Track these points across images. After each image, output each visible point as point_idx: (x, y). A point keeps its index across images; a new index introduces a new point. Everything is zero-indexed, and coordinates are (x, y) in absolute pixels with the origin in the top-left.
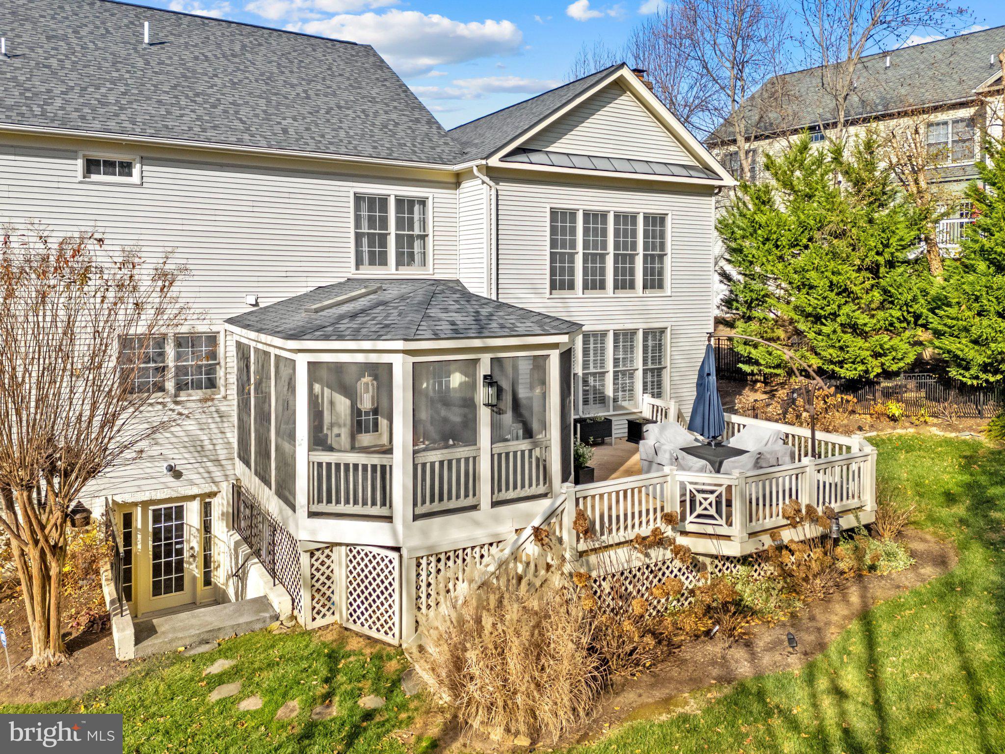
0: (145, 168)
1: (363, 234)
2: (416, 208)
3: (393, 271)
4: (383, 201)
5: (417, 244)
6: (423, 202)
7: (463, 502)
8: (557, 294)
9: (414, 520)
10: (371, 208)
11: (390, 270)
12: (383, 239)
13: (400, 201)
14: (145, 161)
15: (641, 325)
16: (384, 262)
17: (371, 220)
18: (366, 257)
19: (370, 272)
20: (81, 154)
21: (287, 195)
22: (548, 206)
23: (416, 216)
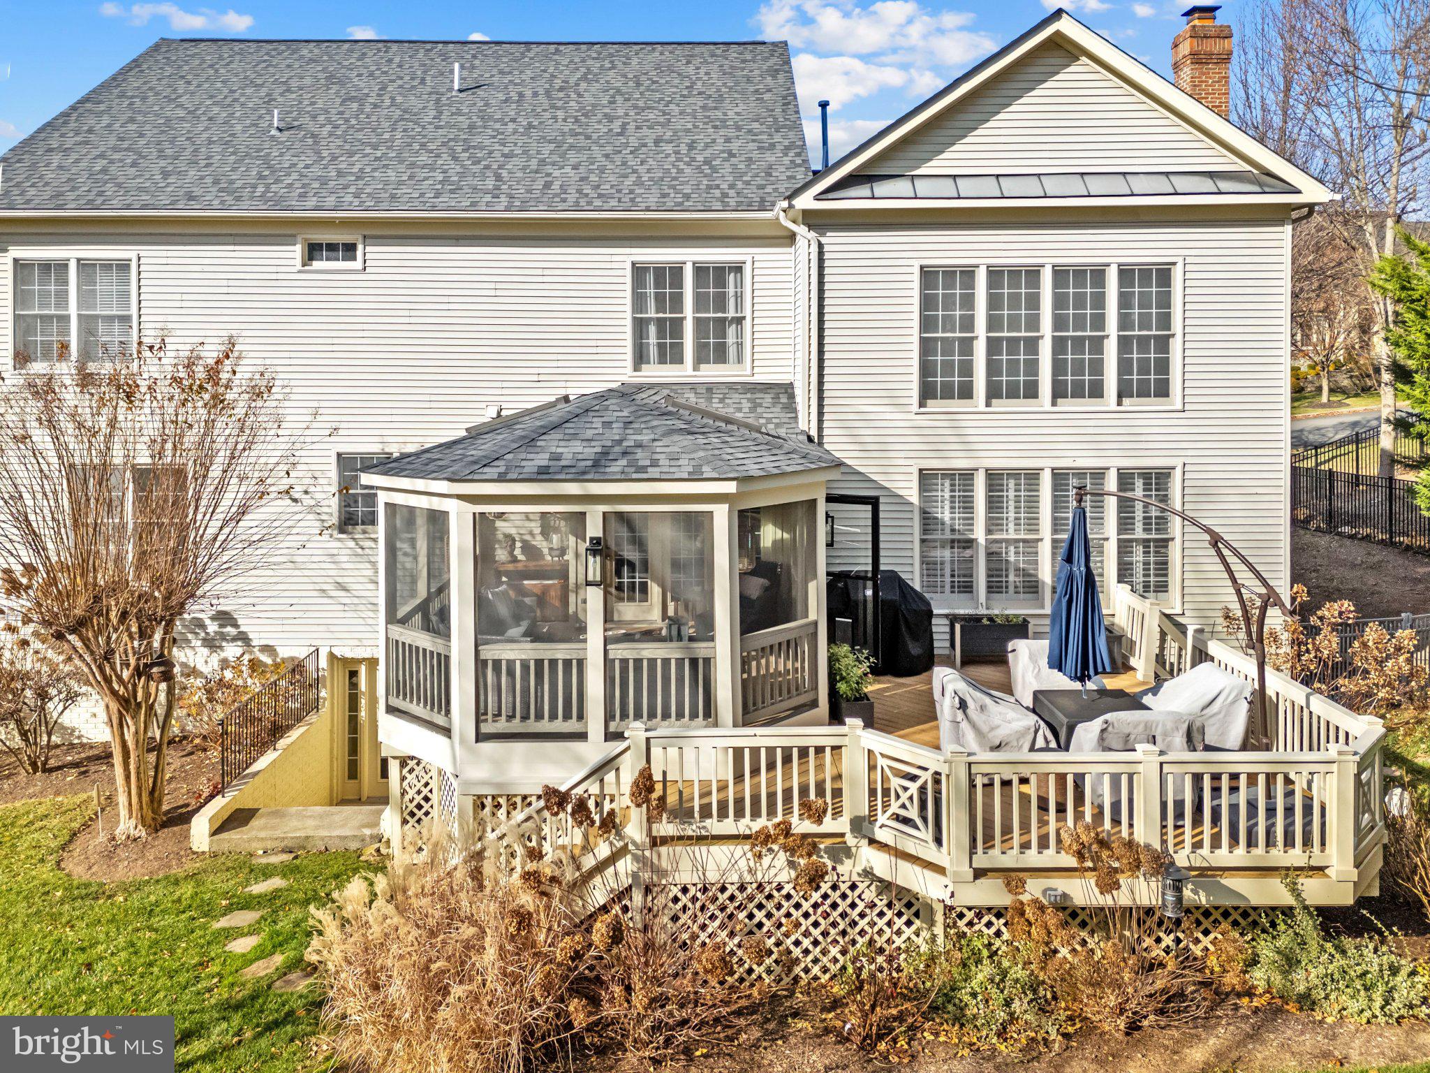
0: (368, 249)
1: (649, 320)
2: (731, 278)
3: (690, 371)
4: (676, 272)
5: (731, 331)
6: (738, 269)
7: (559, 726)
8: (933, 405)
9: (477, 741)
10: (659, 283)
11: (684, 372)
12: (677, 325)
13: (701, 271)
14: (368, 241)
15: (1114, 462)
16: (678, 359)
17: (660, 299)
18: (653, 352)
19: (655, 373)
20: (299, 238)
21: (540, 272)
22: (916, 265)
23: (731, 290)
